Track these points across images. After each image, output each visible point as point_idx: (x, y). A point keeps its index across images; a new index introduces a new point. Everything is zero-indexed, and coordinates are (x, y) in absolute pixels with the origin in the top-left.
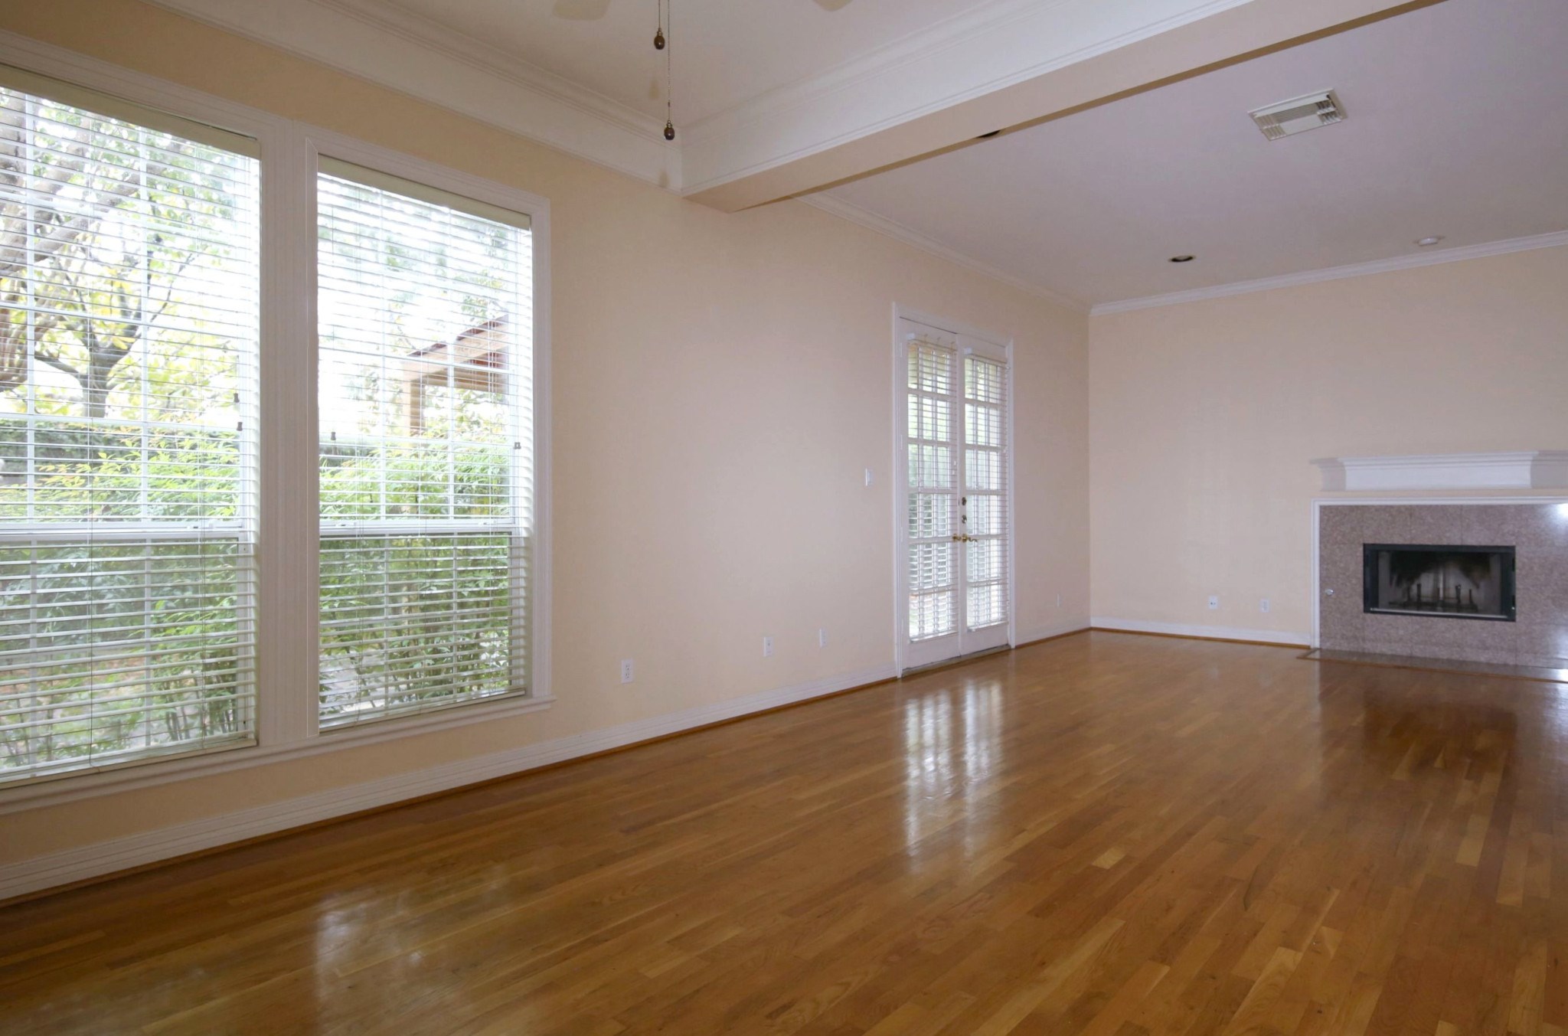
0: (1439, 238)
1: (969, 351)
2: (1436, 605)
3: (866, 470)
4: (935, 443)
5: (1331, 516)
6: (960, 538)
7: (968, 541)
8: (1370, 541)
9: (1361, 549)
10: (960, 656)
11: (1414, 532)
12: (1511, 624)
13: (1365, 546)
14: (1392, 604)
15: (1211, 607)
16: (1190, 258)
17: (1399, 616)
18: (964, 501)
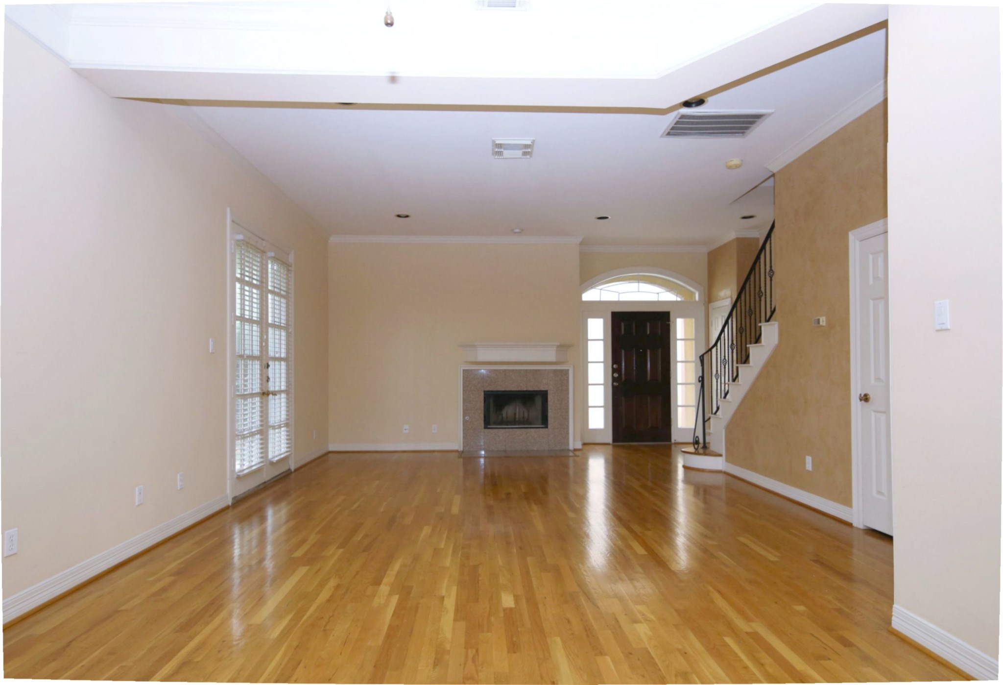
0: (522, 230)
1: (272, 254)
2: (513, 422)
3: (210, 339)
4: (251, 321)
5: (469, 377)
6: (265, 394)
7: (271, 396)
8: (487, 389)
9: (483, 394)
10: (265, 482)
11: (506, 384)
12: (546, 429)
13: (484, 391)
14: (495, 423)
15: (405, 431)
16: (407, 216)
17: (500, 430)
18: (268, 366)
